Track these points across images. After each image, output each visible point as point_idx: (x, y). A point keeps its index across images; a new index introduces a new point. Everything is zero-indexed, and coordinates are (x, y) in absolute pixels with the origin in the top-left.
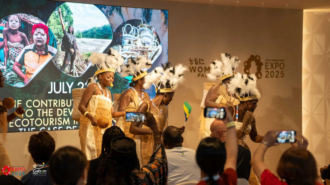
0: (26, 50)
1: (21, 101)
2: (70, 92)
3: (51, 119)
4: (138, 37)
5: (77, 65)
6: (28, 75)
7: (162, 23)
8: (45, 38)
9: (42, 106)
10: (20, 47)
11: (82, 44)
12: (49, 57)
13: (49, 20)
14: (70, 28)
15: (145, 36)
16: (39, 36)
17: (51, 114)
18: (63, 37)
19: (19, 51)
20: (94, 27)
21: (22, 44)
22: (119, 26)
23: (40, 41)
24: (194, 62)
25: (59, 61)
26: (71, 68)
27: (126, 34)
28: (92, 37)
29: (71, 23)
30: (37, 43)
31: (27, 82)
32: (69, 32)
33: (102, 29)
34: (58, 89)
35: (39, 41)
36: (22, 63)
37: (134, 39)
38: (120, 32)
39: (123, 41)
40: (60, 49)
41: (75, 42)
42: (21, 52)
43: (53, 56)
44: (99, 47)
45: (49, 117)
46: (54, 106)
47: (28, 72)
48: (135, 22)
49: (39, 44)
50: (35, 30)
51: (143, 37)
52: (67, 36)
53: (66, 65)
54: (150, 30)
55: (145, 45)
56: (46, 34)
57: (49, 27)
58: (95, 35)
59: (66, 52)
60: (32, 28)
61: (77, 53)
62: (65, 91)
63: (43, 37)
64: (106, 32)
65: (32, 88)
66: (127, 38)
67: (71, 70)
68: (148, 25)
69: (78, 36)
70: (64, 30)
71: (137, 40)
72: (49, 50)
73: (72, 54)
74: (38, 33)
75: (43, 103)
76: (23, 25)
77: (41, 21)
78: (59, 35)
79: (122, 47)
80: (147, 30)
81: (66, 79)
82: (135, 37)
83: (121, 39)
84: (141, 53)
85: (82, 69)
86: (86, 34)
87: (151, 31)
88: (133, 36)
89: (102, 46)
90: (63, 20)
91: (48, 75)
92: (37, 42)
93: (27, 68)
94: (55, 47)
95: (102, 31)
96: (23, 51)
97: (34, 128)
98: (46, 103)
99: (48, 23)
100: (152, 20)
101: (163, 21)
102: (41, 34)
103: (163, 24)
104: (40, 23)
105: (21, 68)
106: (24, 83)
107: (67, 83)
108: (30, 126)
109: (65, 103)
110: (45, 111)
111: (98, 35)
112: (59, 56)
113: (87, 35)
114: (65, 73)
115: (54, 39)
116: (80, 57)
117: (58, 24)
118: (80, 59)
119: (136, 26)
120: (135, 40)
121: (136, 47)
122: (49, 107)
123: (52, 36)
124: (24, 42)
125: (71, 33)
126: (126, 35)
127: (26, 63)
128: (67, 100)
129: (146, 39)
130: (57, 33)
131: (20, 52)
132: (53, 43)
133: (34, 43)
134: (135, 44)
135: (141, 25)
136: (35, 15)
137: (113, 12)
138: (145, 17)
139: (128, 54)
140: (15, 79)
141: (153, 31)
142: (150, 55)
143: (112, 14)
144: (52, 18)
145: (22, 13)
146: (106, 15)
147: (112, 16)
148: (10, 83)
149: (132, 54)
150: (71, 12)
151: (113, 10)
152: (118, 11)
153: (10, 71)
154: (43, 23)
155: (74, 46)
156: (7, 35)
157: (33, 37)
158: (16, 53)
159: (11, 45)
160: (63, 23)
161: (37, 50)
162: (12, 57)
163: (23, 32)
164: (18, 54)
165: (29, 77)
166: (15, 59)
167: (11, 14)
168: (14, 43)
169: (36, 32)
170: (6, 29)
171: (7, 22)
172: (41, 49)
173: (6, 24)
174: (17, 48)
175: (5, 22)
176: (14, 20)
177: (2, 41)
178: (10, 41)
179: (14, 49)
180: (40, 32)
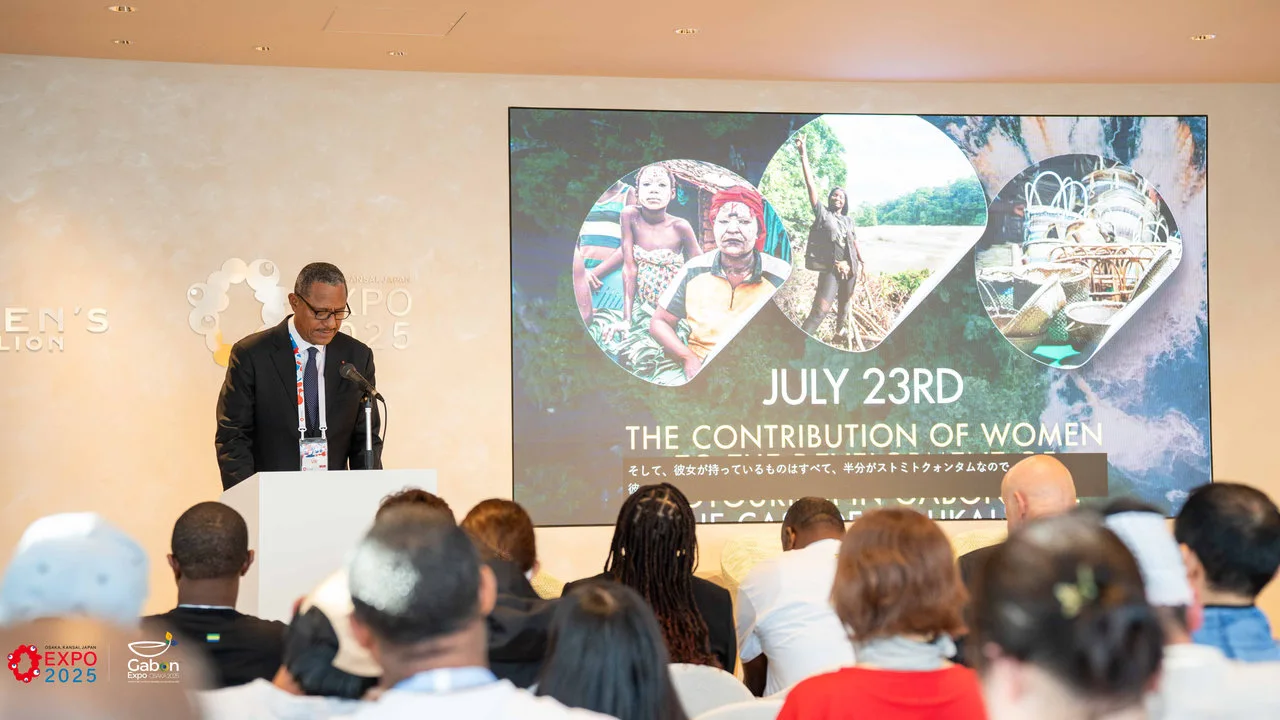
0: (689, 270)
1: (676, 427)
2: (836, 401)
5: (861, 315)
6: (699, 347)
7: (1183, 160)
8: (751, 231)
9: (743, 446)
10: (673, 263)
11: (878, 243)
13: (765, 173)
14: (836, 195)
15: (1114, 209)
16: (733, 225)
18: (811, 224)
19: (670, 274)
20: (918, 187)
21: (678, 253)
22: (1012, 181)
23: (737, 240)
25: (798, 302)
26: (840, 322)
27: (1038, 204)
28: (914, 220)
29: (838, 178)
30: (725, 247)
31: (695, 368)
32: (832, 208)
33: (949, 194)
34: (794, 391)
35: (733, 242)
36: (677, 311)
37: (1071, 222)
38: (1019, 199)
39: (1026, 230)
41: (852, 238)
42: (676, 276)
43: (780, 287)
44: (938, 253)
46: (783, 446)
47: (696, 340)
48: (1075, 165)
49: (733, 250)
50: (721, 209)
51: (1104, 212)
52: (824, 222)
53: (821, 314)
54: (1133, 188)
55: (1112, 240)
56: (754, 222)
57: (764, 197)
58: (922, 214)
59: (820, 274)
60: (710, 203)
61: (859, 274)
62: (819, 396)
63: (743, 227)
64: (963, 203)
65: (710, 388)
66: (1041, 218)
67: (839, 329)
68: (1125, 173)
69: (865, 220)
70: (816, 202)
71: (1081, 224)
72: (765, 268)
73: (843, 278)
74: (730, 216)
75: (746, 435)
77: (739, 178)
78: (798, 219)
79: (1025, 249)
80: (1121, 188)
81: (823, 357)
82: (1075, 214)
83: (1019, 224)
84: (1097, 268)
85: (876, 324)
86: (889, 211)
87: (1137, 191)
88: (1068, 211)
89: (946, 247)
90: (811, 172)
91: (761, 347)
92: (726, 244)
94: (785, 259)
95: (951, 198)
96: (682, 273)
97: (721, 515)
98: (756, 437)
99: (761, 184)
100: (1142, 151)
101: (1186, 152)
102: (738, 218)
103: (1185, 164)
104: (735, 186)
105: (675, 327)
106: (684, 372)
107: (827, 371)
108: (706, 507)
109: (822, 434)
111: (934, 214)
112: (797, 286)
113: (896, 214)
114: (821, 340)
115: (781, 235)
116: (870, 285)
117: (795, 185)
118: (869, 294)
119: (1078, 177)
120: (1075, 224)
121: (1077, 249)
122: (765, 450)
123: (776, 223)
124: (684, 247)
125: (840, 211)
126: (1041, 208)
127: (690, 309)
128: (827, 427)
129: (1121, 221)
130: (793, 212)
131: (672, 276)
132: (779, 245)
133: (716, 247)
134: (1074, 236)
135: (1096, 171)
136: (721, 160)
137: (989, 137)
138: (1114, 144)
139: (1047, 273)
140: (657, 362)
141: (1144, 191)
142: (1134, 274)
143: (986, 142)
144: (774, 168)
145: (678, 158)
146: (964, 147)
147: (986, 147)
148: (642, 373)
149: (1063, 271)
150: (838, 145)
151: (988, 129)
152: (1007, 131)
153: (642, 336)
154: (747, 185)
155: (852, 253)
156: (632, 228)
157: (712, 230)
158: (660, 280)
159: (644, 257)
160: (811, 182)
161: (726, 268)
162: (647, 294)
163: (682, 217)
164: (666, 282)
165: (702, 353)
166: (656, 299)
167: (646, 163)
168: (656, 251)
169: (722, 214)
170: (630, 209)
171: (634, 190)
172: (742, 269)
173: (630, 193)
174: (662, 266)
175: (626, 188)
176: (655, 182)
177: (617, 247)
178: (641, 245)
179: (654, 268)
180: (735, 215)
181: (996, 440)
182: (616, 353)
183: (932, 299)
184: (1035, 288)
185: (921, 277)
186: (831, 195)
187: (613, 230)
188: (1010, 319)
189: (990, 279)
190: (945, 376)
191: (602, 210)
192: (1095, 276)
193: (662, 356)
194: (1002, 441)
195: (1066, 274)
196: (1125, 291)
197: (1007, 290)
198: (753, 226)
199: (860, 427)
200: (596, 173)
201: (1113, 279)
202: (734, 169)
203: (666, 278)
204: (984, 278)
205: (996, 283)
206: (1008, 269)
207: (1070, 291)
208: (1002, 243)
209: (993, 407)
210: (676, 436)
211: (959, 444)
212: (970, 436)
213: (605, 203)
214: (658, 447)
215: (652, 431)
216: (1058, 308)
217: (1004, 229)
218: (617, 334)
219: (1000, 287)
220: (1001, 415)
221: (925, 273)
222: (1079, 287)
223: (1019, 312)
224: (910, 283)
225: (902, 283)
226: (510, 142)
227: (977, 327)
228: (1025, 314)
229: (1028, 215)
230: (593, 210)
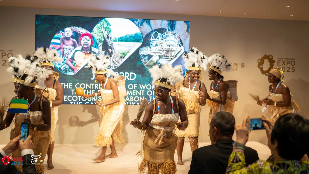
0: (76, 50)
1: (72, 84)
4: (164, 41)
5: (114, 61)
6: (77, 67)
7: (185, 30)
8: (90, 42)
9: (87, 88)
10: (72, 49)
11: (118, 46)
13: (93, 30)
14: (109, 35)
15: (170, 40)
16: (86, 41)
18: (103, 41)
19: (71, 51)
20: (127, 34)
21: (73, 47)
22: (148, 33)
28: (126, 41)
29: (110, 32)
30: (84, 46)
31: (76, 72)
32: (108, 38)
33: (134, 35)
35: (85, 45)
36: (73, 59)
37: (161, 42)
38: (149, 37)
39: (151, 44)
40: (101, 50)
41: (112, 44)
43: (96, 54)
44: (131, 48)
46: (96, 88)
47: (77, 65)
48: (162, 30)
49: (86, 46)
50: (83, 37)
51: (168, 41)
52: (106, 41)
54: (174, 36)
55: (169, 47)
56: (90, 40)
57: (93, 35)
58: (128, 40)
59: (105, 52)
60: (81, 36)
61: (113, 52)
63: (88, 42)
64: (137, 37)
65: (80, 75)
66: (154, 41)
68: (173, 33)
69: (115, 41)
70: (104, 36)
71: (163, 43)
72: (92, 50)
73: (110, 53)
74: (85, 39)
75: (87, 86)
76: (74, 34)
77: (87, 31)
78: (100, 40)
79: (150, 48)
80: (172, 36)
83: (149, 43)
84: (166, 52)
85: (117, 63)
86: (121, 39)
87: (175, 37)
88: (160, 40)
89: (133, 47)
90: (104, 30)
92: (84, 45)
93: (76, 62)
95: (134, 36)
96: (74, 51)
97: (81, 102)
98: (89, 86)
99: (92, 32)
100: (176, 28)
101: (186, 28)
102: (87, 39)
104: (86, 33)
105: (72, 62)
106: (74, 72)
108: (78, 101)
110: (89, 91)
111: (131, 40)
112: (100, 54)
115: (96, 43)
116: (116, 55)
117: (100, 33)
118: (116, 56)
119: (162, 33)
121: (162, 48)
122: (91, 89)
123: (95, 41)
124: (74, 45)
125: (110, 38)
126: (154, 39)
127: (75, 58)
129: (171, 43)
130: (99, 38)
132: (96, 45)
133: (82, 45)
134: (161, 45)
135: (166, 32)
136: (83, 27)
137: (143, 24)
138: (170, 27)
139: (155, 53)
140: (68, 70)
142: (174, 54)
143: (142, 25)
144: (95, 29)
145: (74, 26)
146: (138, 26)
147: (142, 26)
148: (64, 72)
149: (159, 53)
150: (110, 24)
151: (143, 22)
152: (147, 23)
153: (64, 64)
154: (89, 32)
155: (112, 47)
156: (63, 41)
157: (81, 42)
158: (69, 52)
159: (65, 47)
160: (103, 32)
161: (84, 50)
162: (66, 55)
163: (74, 39)
165: (78, 68)
166: (68, 56)
167: (66, 27)
168: (68, 46)
169: (83, 38)
170: (62, 37)
171: (63, 33)
172: (87, 50)
173: (63, 34)
174: (69, 49)
176: (68, 31)
177: (59, 45)
178: (65, 45)
179: (68, 50)
180: (86, 39)
181: (143, 88)
182: (59, 68)
183: (130, 58)
184: (153, 56)
186: (108, 35)
187: (59, 41)
188: (146, 63)
190: (132, 74)
191: (56, 37)
192: (165, 54)
193: (69, 68)
194: (144, 88)
196: (172, 57)
197: (146, 56)
198: (90, 41)
200: (55, 29)
201: (169, 55)
202: (86, 29)
203: (70, 52)
204: (141, 54)
205: (144, 55)
206: (147, 52)
207: (160, 57)
208: (145, 46)
209: (142, 81)
210: (72, 86)
211: (134, 89)
212: (137, 87)
213: (56, 36)
214: (68, 88)
215: (66, 84)
216: (157, 60)
217: (146, 43)
219: (145, 56)
220: (144, 83)
221: (128, 52)
222: (162, 56)
223: (149, 61)
224: (125, 54)
225: (123, 54)
226: (36, 22)
227: (139, 64)
228: (150, 61)
229: (151, 41)
230: (54, 37)
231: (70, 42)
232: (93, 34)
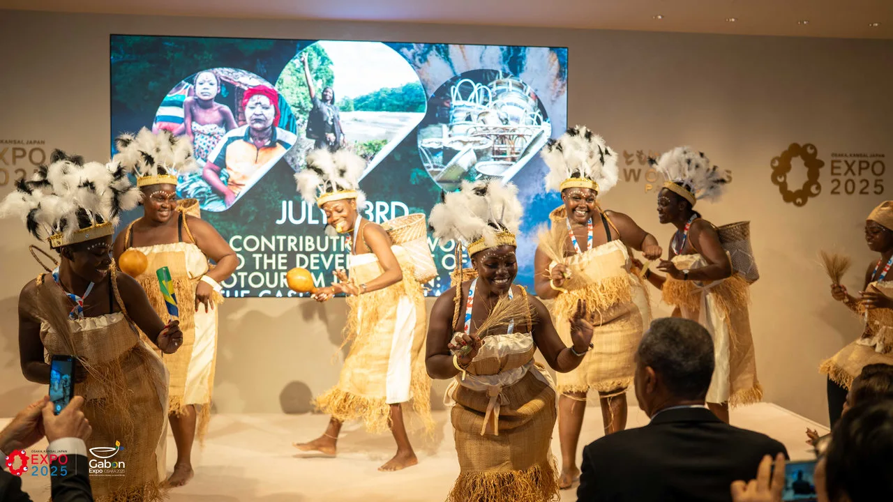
0: (229, 138)
3: (282, 274)
4: (490, 107)
6: (235, 187)
7: (552, 75)
8: (270, 114)
9: (263, 249)
10: (218, 133)
11: (353, 123)
12: (280, 152)
13: (280, 77)
14: (327, 92)
15: (508, 104)
16: (258, 110)
17: (283, 264)
18: (309, 110)
19: (216, 140)
20: (382, 87)
21: (222, 127)
22: (442, 85)
23: (260, 120)
24: (635, 158)
25: (301, 159)
27: (459, 99)
28: (378, 108)
29: (329, 81)
30: (252, 124)
31: (232, 201)
32: (324, 100)
33: (401, 92)
34: (297, 215)
35: (258, 121)
36: (221, 163)
37: (481, 112)
39: (451, 116)
41: (337, 119)
42: (220, 142)
43: (288, 150)
44: (394, 130)
45: (279, 272)
46: (289, 249)
47: (233, 182)
48: (484, 75)
49: (258, 126)
50: (251, 99)
51: (502, 106)
52: (318, 108)
54: (520, 91)
55: (507, 123)
56: (272, 107)
57: (279, 92)
58: (384, 104)
59: (316, 141)
60: (243, 95)
61: (341, 141)
62: (314, 219)
63: (265, 112)
64: (410, 97)
65: (242, 212)
66: (462, 108)
68: (516, 81)
69: (346, 108)
70: (313, 96)
71: (487, 113)
72: (278, 138)
73: (331, 144)
74: (257, 104)
75: (265, 243)
76: (224, 89)
77: (262, 80)
78: (302, 106)
79: (451, 128)
80: (513, 91)
82: (483, 107)
83: (447, 112)
84: (497, 141)
86: (362, 102)
87: (523, 93)
88: (479, 104)
89: (400, 126)
90: (310, 77)
91: (275, 187)
92: (253, 122)
93: (231, 174)
94: (292, 132)
95: (402, 95)
96: (224, 140)
97: (248, 292)
98: (271, 243)
99: (277, 84)
100: (527, 68)
101: (555, 68)
102: (261, 105)
103: (554, 77)
104: (259, 85)
105: (219, 174)
106: (224, 202)
108: (238, 287)
109: (315, 242)
110: (269, 257)
111: (391, 105)
112: (300, 149)
113: (366, 104)
115: (290, 116)
117: (300, 85)
119: (485, 83)
120: (483, 113)
121: (484, 128)
122: (277, 252)
123: (285, 109)
124: (225, 123)
125: (329, 102)
126: (461, 102)
127: (228, 162)
128: (318, 238)
129: (511, 111)
130: (298, 102)
131: (218, 142)
132: (289, 123)
133: (247, 124)
134: (482, 120)
135: (497, 80)
136: (251, 69)
137: (428, 57)
138: (509, 63)
139: (465, 143)
140: (207, 196)
141: (527, 93)
142: (520, 145)
143: (426, 60)
144: (286, 74)
145: (222, 67)
146: (412, 63)
147: (426, 63)
149: (475, 142)
150: (328, 60)
151: (427, 52)
152: (440, 53)
153: (197, 179)
154: (268, 85)
155: (336, 128)
156: (191, 111)
157: (244, 113)
158: (209, 144)
159: (199, 130)
160: (311, 83)
161: (253, 137)
162: (201, 152)
163: (225, 104)
164: (213, 146)
165: (236, 190)
166: (207, 156)
167: (202, 70)
168: (206, 126)
169: (251, 103)
170: (189, 99)
171: (193, 87)
172: (262, 137)
173: (190, 89)
174: (210, 135)
175: (187, 86)
176: (207, 82)
177: (181, 123)
178: (197, 122)
179: (206, 137)
180: (260, 103)
183: (389, 158)
184: (457, 152)
185: (383, 145)
186: (324, 91)
187: (179, 112)
188: (439, 172)
189: (428, 146)
190: (397, 206)
191: (171, 100)
192: (495, 146)
193: (210, 192)
194: (433, 248)
195: (476, 144)
196: (514, 156)
197: (438, 153)
198: (272, 111)
199: (340, 239)
200: (168, 76)
201: (506, 147)
202: (259, 74)
203: (214, 143)
204: (424, 145)
205: (431, 149)
206: (440, 140)
207: (479, 154)
213: (172, 95)
216: (471, 165)
218: (181, 178)
219: (434, 152)
221: (385, 142)
222: (485, 152)
223: (446, 167)
224: (375, 148)
225: (370, 148)
226: (110, 56)
227: (418, 176)
228: (449, 168)
229: (453, 106)
230: (165, 99)
231: (214, 114)
232: (279, 89)
